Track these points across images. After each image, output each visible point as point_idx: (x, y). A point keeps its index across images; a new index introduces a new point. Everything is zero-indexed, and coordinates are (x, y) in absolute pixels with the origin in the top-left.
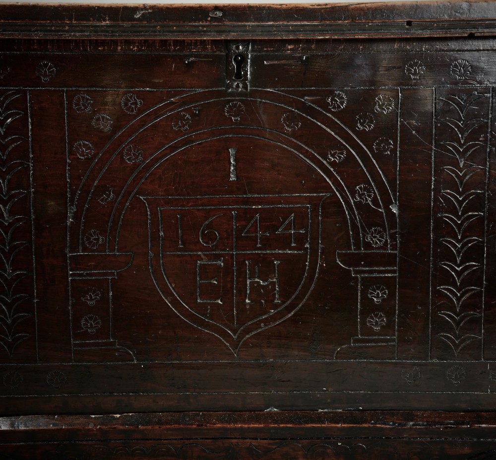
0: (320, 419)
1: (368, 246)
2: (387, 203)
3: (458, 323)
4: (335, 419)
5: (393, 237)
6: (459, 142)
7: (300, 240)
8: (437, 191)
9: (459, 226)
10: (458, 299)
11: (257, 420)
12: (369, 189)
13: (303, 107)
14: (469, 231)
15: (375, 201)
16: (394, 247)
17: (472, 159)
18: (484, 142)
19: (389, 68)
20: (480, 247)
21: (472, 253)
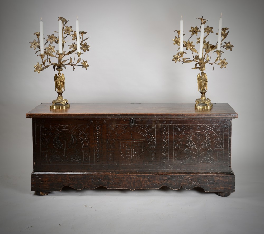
0: (144, 173)
1: (151, 147)
2: (154, 141)
3: (165, 159)
4: (147, 173)
5: (155, 146)
6: (164, 132)
7: (141, 146)
8: (161, 139)
9: (165, 145)
10: (165, 155)
11: (135, 173)
12: (151, 139)
13: (142, 127)
14: (166, 145)
15: (152, 141)
16: (155, 147)
17: (166, 135)
18: (168, 133)
19: (154, 122)
20: (168, 148)
21: (167, 149)
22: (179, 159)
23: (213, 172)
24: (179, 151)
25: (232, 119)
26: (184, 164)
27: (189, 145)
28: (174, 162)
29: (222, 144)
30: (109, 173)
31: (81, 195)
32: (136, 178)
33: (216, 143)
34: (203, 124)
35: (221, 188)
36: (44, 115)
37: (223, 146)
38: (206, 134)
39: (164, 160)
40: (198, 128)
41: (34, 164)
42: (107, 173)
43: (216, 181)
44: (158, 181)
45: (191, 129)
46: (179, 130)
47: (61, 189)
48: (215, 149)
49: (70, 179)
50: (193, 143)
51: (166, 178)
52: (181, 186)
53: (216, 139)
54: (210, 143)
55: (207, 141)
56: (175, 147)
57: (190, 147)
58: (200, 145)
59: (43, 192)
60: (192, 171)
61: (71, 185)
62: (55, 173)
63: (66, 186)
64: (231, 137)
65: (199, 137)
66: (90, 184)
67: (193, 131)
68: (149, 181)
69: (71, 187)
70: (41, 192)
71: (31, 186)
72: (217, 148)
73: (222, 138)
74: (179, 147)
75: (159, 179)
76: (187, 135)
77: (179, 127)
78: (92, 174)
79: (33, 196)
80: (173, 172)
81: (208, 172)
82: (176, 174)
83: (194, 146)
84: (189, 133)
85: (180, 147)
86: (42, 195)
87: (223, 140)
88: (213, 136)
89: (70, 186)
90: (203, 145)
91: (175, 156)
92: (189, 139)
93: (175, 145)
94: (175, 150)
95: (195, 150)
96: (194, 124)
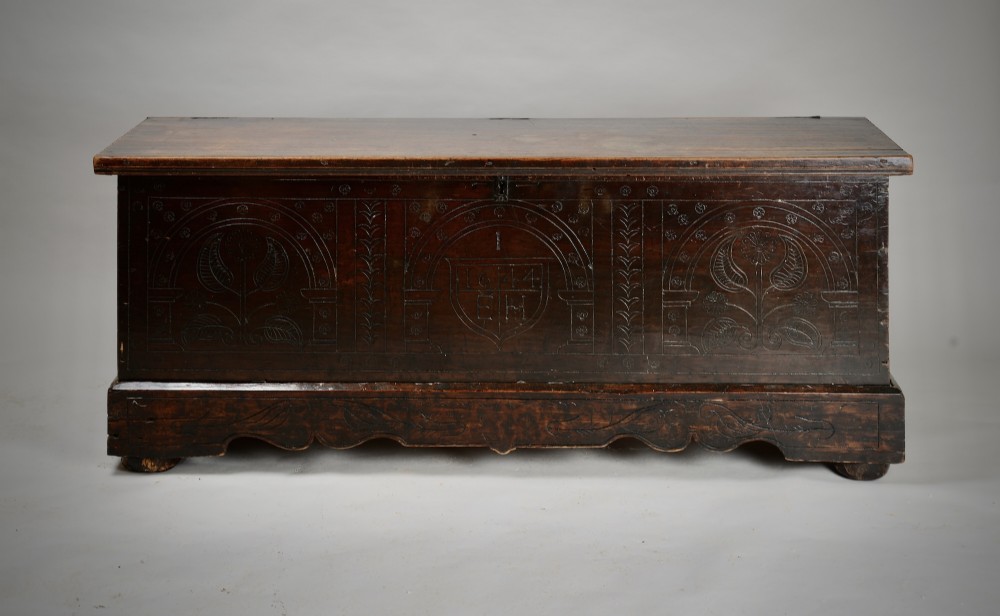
0: (549, 388)
1: (576, 287)
2: (587, 264)
3: (629, 333)
4: (558, 388)
5: (590, 283)
6: (626, 229)
7: (537, 284)
8: (615, 256)
9: (628, 277)
10: (629, 319)
11: (512, 388)
12: (576, 256)
13: (541, 211)
14: (634, 279)
15: (579, 262)
16: (591, 288)
17: (633, 240)
18: (640, 230)
19: (586, 190)
20: (640, 289)
21: (635, 292)
22: (682, 334)
23: (816, 382)
24: (685, 304)
25: (891, 178)
26: (702, 352)
27: (724, 280)
28: (666, 344)
29: (853, 275)
30: (410, 386)
31: (302, 472)
32: (518, 406)
33: (828, 271)
34: (777, 197)
35: (852, 445)
36: (165, 162)
37: (854, 282)
38: (789, 235)
39: (625, 336)
40: (757, 213)
41: (122, 349)
42: (402, 385)
43: (830, 419)
44: (603, 417)
45: (730, 219)
46: (683, 219)
47: (225, 446)
48: (825, 296)
49: (258, 411)
50: (738, 271)
51: (634, 407)
52: (693, 439)
53: (828, 254)
54: (805, 271)
55: (793, 262)
56: (666, 287)
57: (726, 288)
58: (766, 279)
59: (152, 460)
60: (734, 381)
61: (263, 433)
62: (202, 385)
63: (243, 435)
64: (886, 246)
65: (763, 249)
66: (337, 428)
67: (739, 226)
68: (567, 418)
69: (263, 439)
70: (147, 458)
71: (105, 436)
72: (832, 289)
73: (853, 253)
74: (681, 288)
75: (605, 412)
76: (713, 239)
77: (682, 209)
78: (344, 388)
79: (116, 474)
80: (661, 381)
81: (797, 382)
82: (674, 389)
83: (741, 282)
84: (722, 233)
85: (688, 288)
86: (149, 472)
87: (855, 261)
88: (818, 243)
89: (259, 435)
90: (776, 280)
91: (668, 323)
92: (721, 254)
93: (667, 280)
94: (669, 296)
95: (743, 297)
96: (741, 198)
